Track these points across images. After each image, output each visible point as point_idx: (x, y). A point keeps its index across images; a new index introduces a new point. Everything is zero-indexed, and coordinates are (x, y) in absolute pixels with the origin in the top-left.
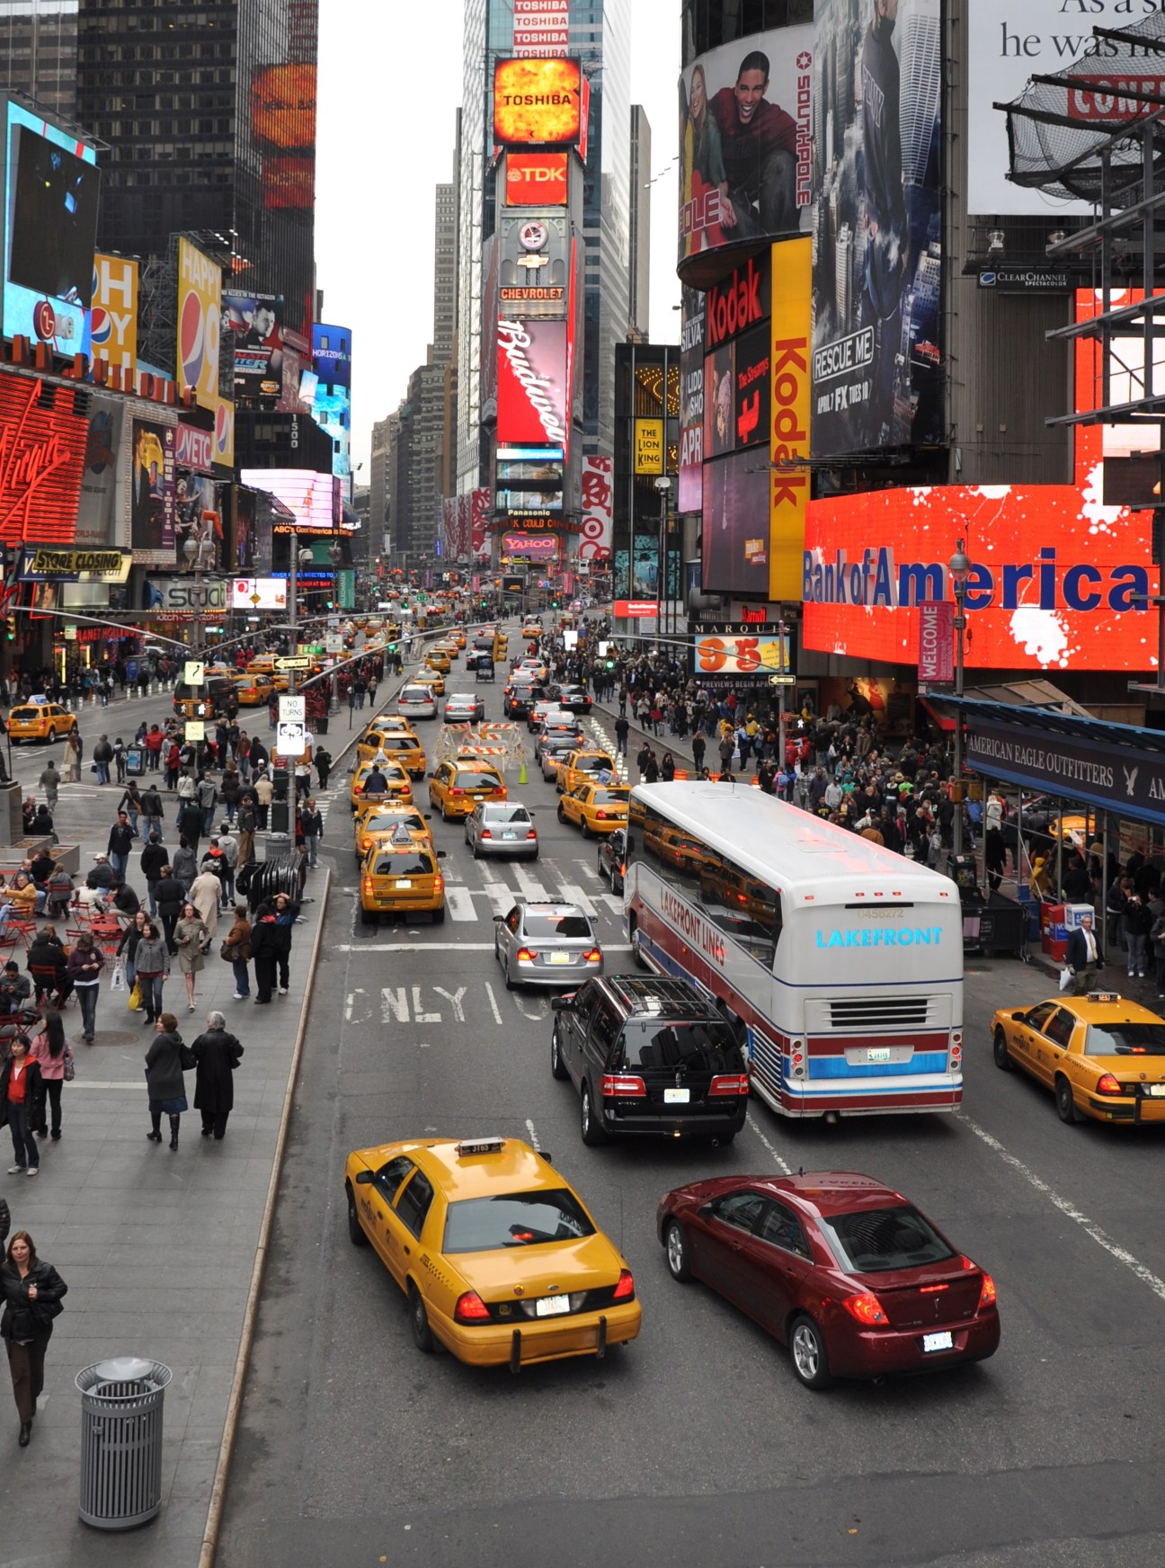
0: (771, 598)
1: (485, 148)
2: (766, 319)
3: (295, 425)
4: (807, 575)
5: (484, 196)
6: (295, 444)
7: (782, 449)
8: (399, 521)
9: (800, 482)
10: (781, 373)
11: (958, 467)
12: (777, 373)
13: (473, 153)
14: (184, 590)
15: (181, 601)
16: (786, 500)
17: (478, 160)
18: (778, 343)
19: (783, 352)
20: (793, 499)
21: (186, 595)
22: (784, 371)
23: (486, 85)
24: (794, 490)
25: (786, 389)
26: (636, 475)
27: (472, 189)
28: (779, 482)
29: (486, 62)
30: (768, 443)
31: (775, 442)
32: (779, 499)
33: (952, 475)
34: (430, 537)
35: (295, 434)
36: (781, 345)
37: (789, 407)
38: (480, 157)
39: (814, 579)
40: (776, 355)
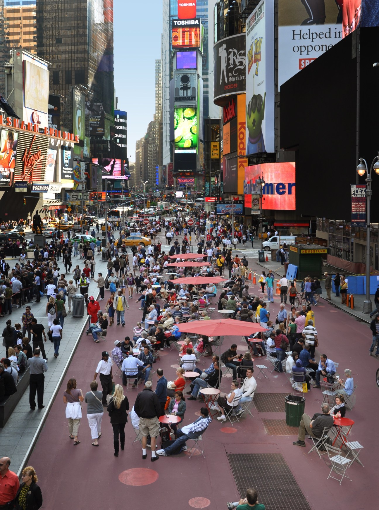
0: (238, 194)
1: (170, 49)
2: (236, 116)
3: (109, 144)
4: (244, 187)
5: (170, 65)
6: (109, 150)
7: (241, 152)
8: (145, 174)
9: (245, 162)
10: (240, 132)
11: (278, 158)
12: (239, 131)
13: (166, 51)
14: (76, 195)
15: (75, 199)
16: (242, 167)
17: (168, 53)
18: (239, 123)
19: (241, 126)
20: (243, 166)
21: (77, 197)
22: (241, 131)
23: (170, 28)
24: (244, 164)
25: (241, 136)
26: (211, 159)
27: (166, 63)
28: (240, 162)
29: (170, 21)
30: (237, 151)
31: (239, 151)
32: (240, 166)
33: (277, 160)
34: (155, 179)
35: (109, 147)
36: (240, 124)
37: (242, 141)
38: (169, 52)
39: (246, 188)
40: (239, 127)
